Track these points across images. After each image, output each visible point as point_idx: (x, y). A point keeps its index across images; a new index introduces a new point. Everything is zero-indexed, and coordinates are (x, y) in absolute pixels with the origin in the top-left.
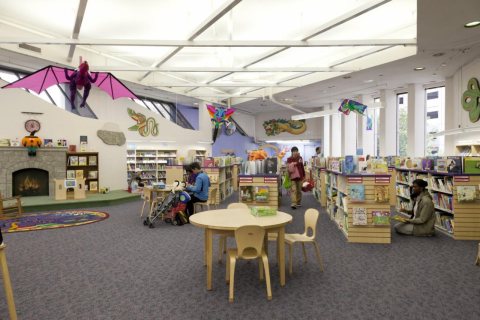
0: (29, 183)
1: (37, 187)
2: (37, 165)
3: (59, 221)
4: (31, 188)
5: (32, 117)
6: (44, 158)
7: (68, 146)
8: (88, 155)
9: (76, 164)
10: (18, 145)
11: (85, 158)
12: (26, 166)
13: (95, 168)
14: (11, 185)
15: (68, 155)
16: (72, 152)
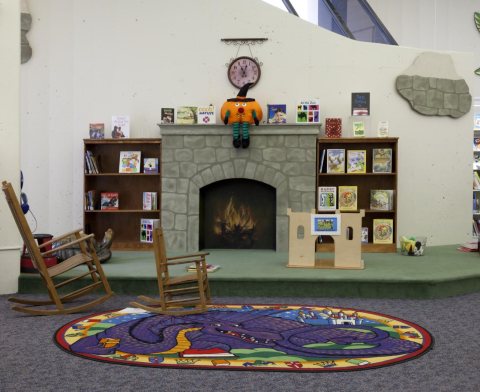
0: (235, 217)
1: (250, 225)
2: (250, 172)
3: (290, 340)
4: (238, 228)
5: (244, 51)
6: (267, 153)
7: (322, 121)
8: (370, 145)
9: (340, 170)
10: (213, 120)
11: (363, 154)
12: (227, 173)
13: (389, 181)
14: (195, 219)
15: (323, 146)
16: (332, 139)
